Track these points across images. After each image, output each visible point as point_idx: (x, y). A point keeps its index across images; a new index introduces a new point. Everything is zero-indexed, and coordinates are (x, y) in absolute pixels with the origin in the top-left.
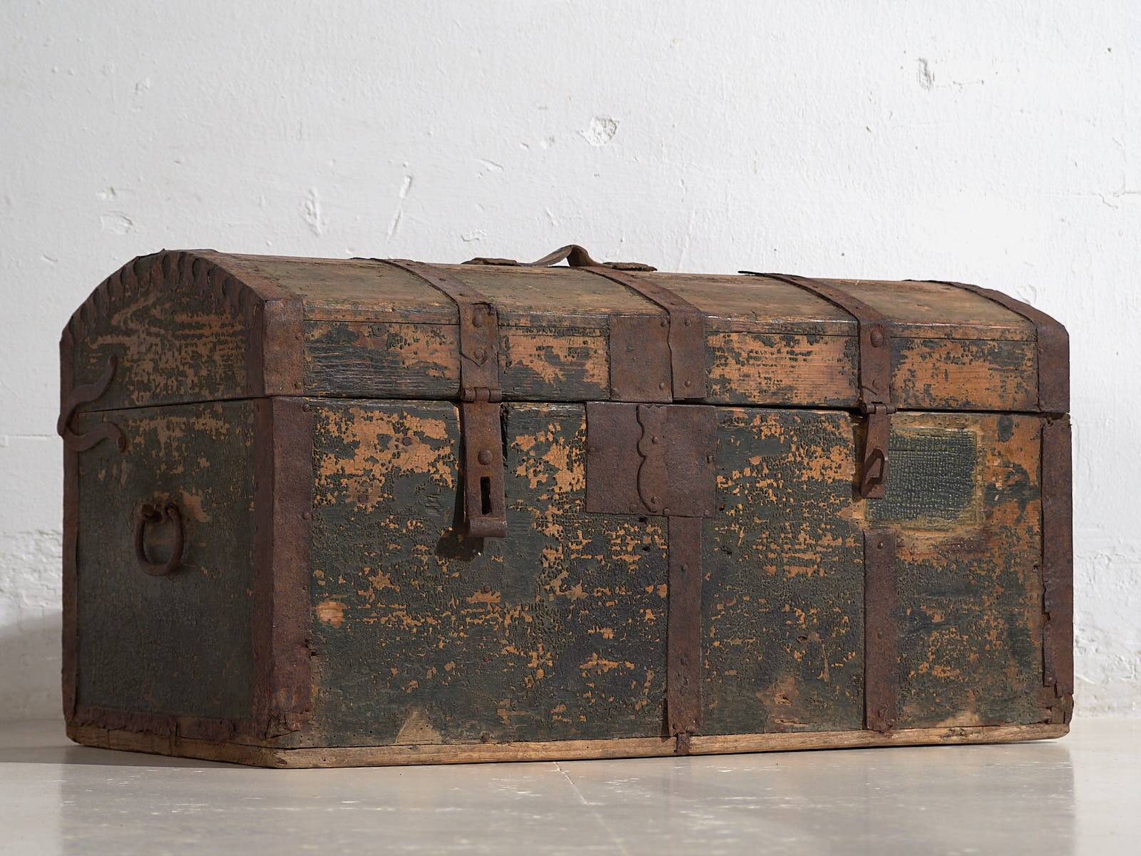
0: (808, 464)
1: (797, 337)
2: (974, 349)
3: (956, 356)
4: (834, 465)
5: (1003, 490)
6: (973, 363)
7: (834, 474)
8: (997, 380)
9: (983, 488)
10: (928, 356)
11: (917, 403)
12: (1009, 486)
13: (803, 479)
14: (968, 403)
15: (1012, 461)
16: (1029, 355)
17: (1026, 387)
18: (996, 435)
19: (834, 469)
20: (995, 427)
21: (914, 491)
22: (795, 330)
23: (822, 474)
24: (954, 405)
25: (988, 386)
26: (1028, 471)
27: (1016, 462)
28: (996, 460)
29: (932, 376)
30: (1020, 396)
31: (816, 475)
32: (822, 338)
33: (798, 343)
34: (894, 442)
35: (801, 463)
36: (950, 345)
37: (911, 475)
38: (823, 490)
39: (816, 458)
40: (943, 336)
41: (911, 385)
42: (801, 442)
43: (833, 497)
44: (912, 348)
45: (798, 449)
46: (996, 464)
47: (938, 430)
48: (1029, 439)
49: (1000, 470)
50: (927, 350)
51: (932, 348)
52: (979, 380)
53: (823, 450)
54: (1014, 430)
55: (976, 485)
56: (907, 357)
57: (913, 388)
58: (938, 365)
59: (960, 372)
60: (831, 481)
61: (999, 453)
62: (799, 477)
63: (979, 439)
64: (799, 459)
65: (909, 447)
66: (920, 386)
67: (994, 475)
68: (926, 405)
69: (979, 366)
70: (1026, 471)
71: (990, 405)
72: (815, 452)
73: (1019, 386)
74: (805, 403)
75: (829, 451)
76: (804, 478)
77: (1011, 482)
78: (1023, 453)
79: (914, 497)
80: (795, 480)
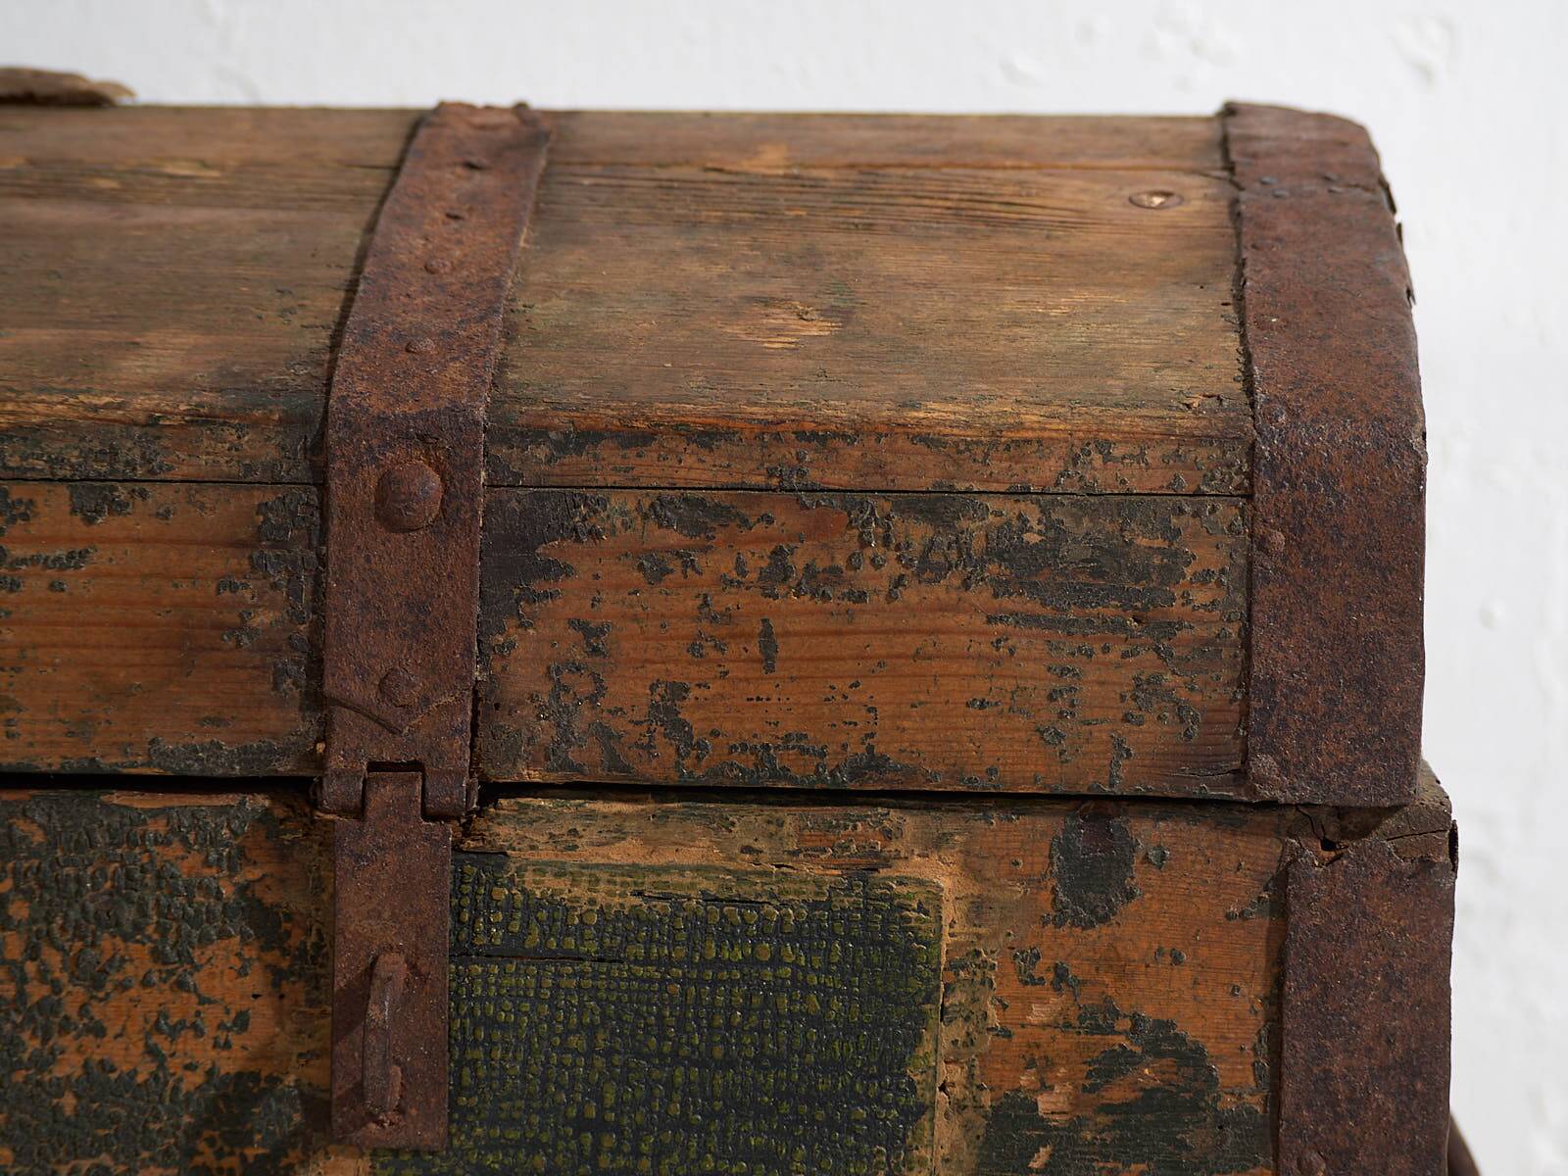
0: (83, 1010)
1: (17, 492)
2: (918, 532)
3: (820, 565)
4: (212, 1016)
5: (1076, 1125)
6: (910, 595)
7: (213, 1053)
8: (1030, 668)
9: (969, 1114)
10: (676, 565)
11: (614, 763)
12: (1108, 1109)
13: (59, 1071)
14: (875, 762)
15: (1124, 1005)
16: (1207, 556)
17: (1182, 694)
18: (1045, 896)
19: (210, 1031)
20: (1036, 862)
21: (617, 1128)
22: (14, 462)
23: (152, 1052)
24: (801, 770)
25: (980, 688)
26: (1210, 1049)
27: (1148, 1012)
28: (1042, 1001)
29: (694, 649)
30: (1153, 733)
31: (126, 1055)
32: (143, 495)
33: (25, 517)
34: (515, 927)
35: (48, 1007)
36: (786, 520)
37: (599, 1062)
38: (157, 1118)
39: (123, 986)
40: (759, 480)
41: (588, 688)
42: (48, 920)
43: (211, 1142)
44: (595, 534)
45: (33, 953)
46: (1038, 1014)
47: (741, 877)
48: (1221, 917)
49: (1064, 1042)
50: (674, 538)
51: (697, 528)
52: (936, 666)
53: (158, 955)
54: (1139, 876)
55: (932, 1106)
56: (567, 571)
57: (593, 699)
58: (726, 600)
59: (838, 633)
60: (196, 1079)
61: (1060, 974)
62: (42, 1063)
63: (949, 912)
64: (37, 991)
65: (592, 947)
66: (630, 691)
67: (1031, 1064)
68: (660, 766)
69: (943, 608)
70: (1199, 1050)
71: (991, 771)
72: (118, 962)
73: (1146, 688)
74: (50, 761)
75: (184, 957)
76: (69, 1066)
77: (1117, 1094)
78: (1186, 973)
79: (616, 1152)
80: (19, 1077)
